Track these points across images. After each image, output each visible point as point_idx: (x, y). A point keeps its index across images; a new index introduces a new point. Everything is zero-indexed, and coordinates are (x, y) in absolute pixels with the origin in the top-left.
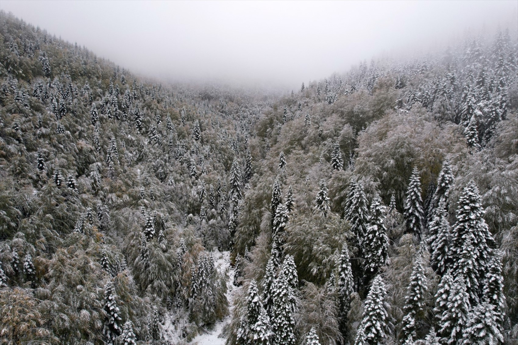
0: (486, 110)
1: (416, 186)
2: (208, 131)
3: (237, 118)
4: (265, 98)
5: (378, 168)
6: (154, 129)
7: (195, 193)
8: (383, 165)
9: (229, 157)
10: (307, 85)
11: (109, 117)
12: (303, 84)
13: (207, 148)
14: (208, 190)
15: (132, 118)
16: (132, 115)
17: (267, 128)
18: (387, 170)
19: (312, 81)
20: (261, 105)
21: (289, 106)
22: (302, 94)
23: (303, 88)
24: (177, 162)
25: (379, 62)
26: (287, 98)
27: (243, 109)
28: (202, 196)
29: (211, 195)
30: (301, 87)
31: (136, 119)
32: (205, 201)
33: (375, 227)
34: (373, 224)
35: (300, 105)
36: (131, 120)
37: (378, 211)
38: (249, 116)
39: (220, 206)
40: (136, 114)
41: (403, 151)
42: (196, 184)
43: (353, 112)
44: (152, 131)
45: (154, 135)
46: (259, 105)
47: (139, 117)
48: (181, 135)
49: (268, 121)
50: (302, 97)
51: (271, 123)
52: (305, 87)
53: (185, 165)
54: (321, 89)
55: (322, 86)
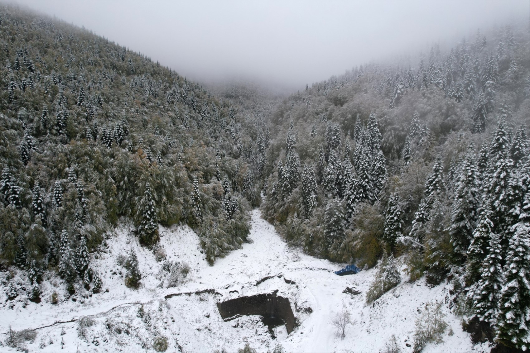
0: (402, 90)
1: (358, 124)
2: (238, 114)
3: (254, 112)
4: (276, 98)
5: (342, 119)
6: (205, 110)
7: (236, 148)
8: (345, 118)
9: (254, 132)
10: (310, 86)
11: (178, 101)
12: (307, 85)
13: (240, 124)
14: (244, 147)
15: (189, 103)
16: (189, 101)
17: (278, 118)
18: (347, 120)
19: (315, 83)
20: (273, 103)
21: (296, 101)
22: (306, 92)
23: (307, 87)
24: (223, 131)
25: (366, 67)
26: (294, 95)
27: (258, 105)
28: (241, 150)
29: (246, 150)
30: (305, 89)
31: (192, 104)
32: (242, 153)
33: (335, 137)
34: (335, 136)
35: (304, 99)
36: (189, 105)
37: (336, 129)
38: (264, 111)
39: (252, 157)
40: (192, 101)
41: (356, 110)
42: (236, 144)
43: (337, 98)
44: (204, 112)
45: (205, 114)
46: (271, 103)
47: (194, 103)
48: (222, 115)
49: (280, 113)
50: (305, 95)
51: (282, 114)
52: (309, 87)
53: (228, 132)
54: (321, 88)
55: (321, 86)
